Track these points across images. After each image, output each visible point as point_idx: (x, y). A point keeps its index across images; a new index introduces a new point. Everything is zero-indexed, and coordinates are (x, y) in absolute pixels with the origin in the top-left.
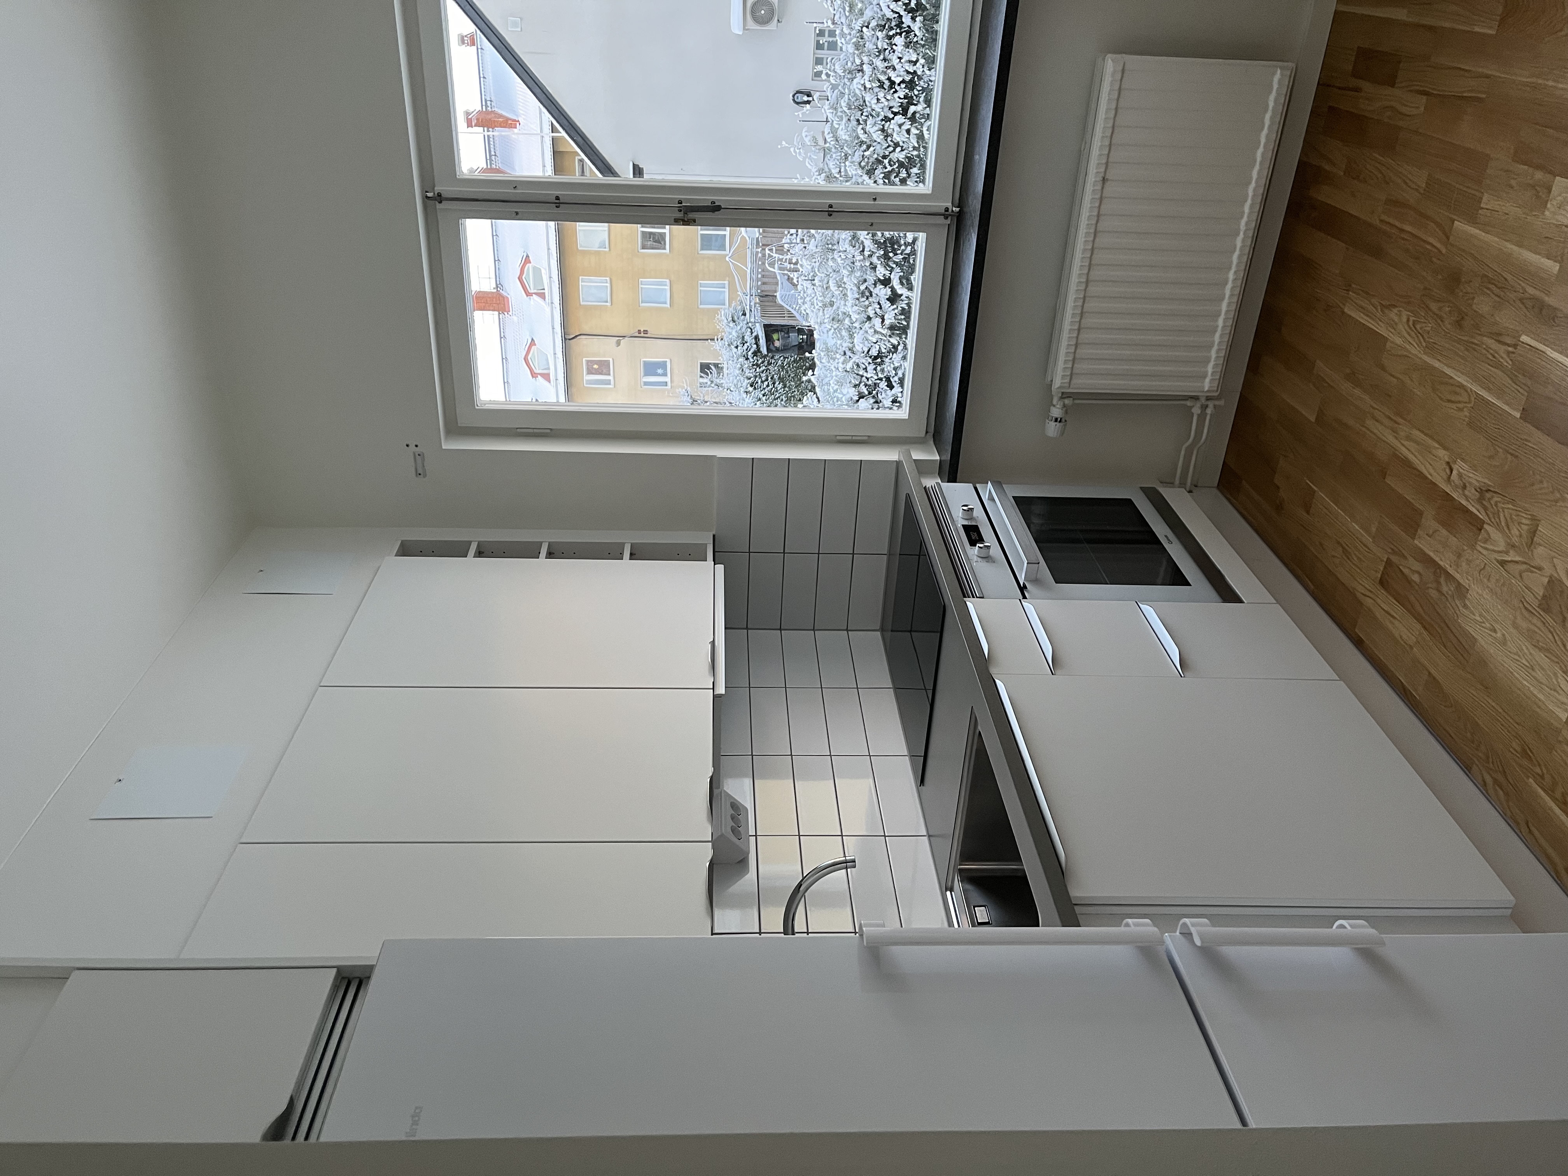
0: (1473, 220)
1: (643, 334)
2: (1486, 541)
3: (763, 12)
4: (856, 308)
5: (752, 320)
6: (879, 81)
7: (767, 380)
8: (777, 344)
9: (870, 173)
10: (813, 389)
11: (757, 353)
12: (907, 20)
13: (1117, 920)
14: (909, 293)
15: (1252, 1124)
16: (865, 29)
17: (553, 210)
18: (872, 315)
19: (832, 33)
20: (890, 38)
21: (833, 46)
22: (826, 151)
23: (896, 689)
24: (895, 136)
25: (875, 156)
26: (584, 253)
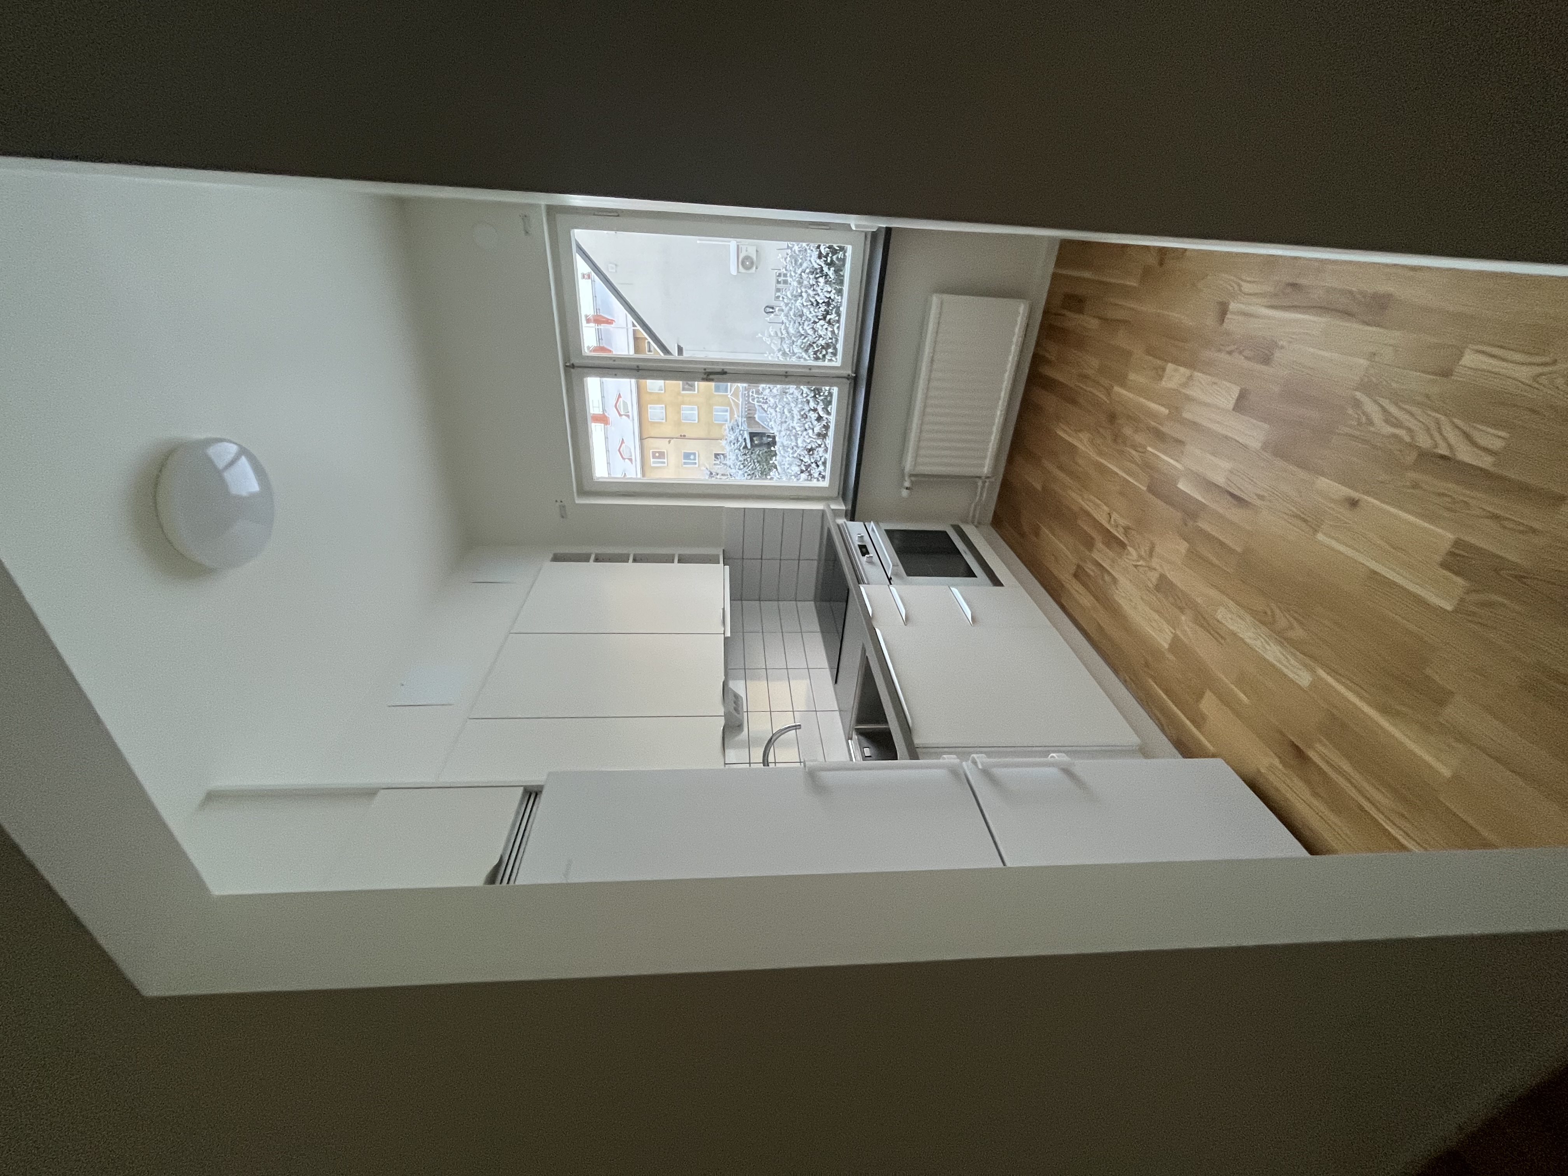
0: (1123, 385)
1: (683, 437)
2: (1127, 555)
3: (748, 263)
4: (799, 424)
5: (743, 429)
6: (811, 301)
7: (750, 462)
8: (756, 442)
9: (806, 351)
10: (776, 467)
11: (745, 447)
12: (826, 269)
13: (938, 755)
14: (827, 416)
15: (1009, 864)
16: (803, 274)
17: (635, 372)
18: (807, 428)
19: (785, 275)
20: (816, 278)
21: (785, 282)
22: (782, 339)
23: (822, 632)
24: (819, 331)
25: (809, 342)
26: (651, 393)
